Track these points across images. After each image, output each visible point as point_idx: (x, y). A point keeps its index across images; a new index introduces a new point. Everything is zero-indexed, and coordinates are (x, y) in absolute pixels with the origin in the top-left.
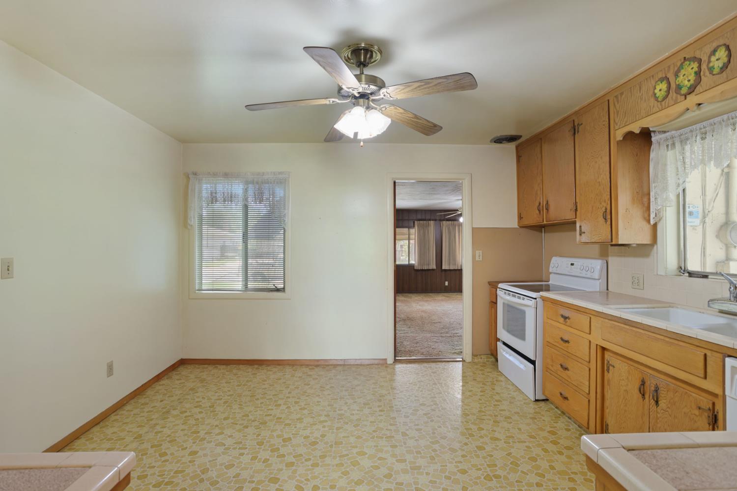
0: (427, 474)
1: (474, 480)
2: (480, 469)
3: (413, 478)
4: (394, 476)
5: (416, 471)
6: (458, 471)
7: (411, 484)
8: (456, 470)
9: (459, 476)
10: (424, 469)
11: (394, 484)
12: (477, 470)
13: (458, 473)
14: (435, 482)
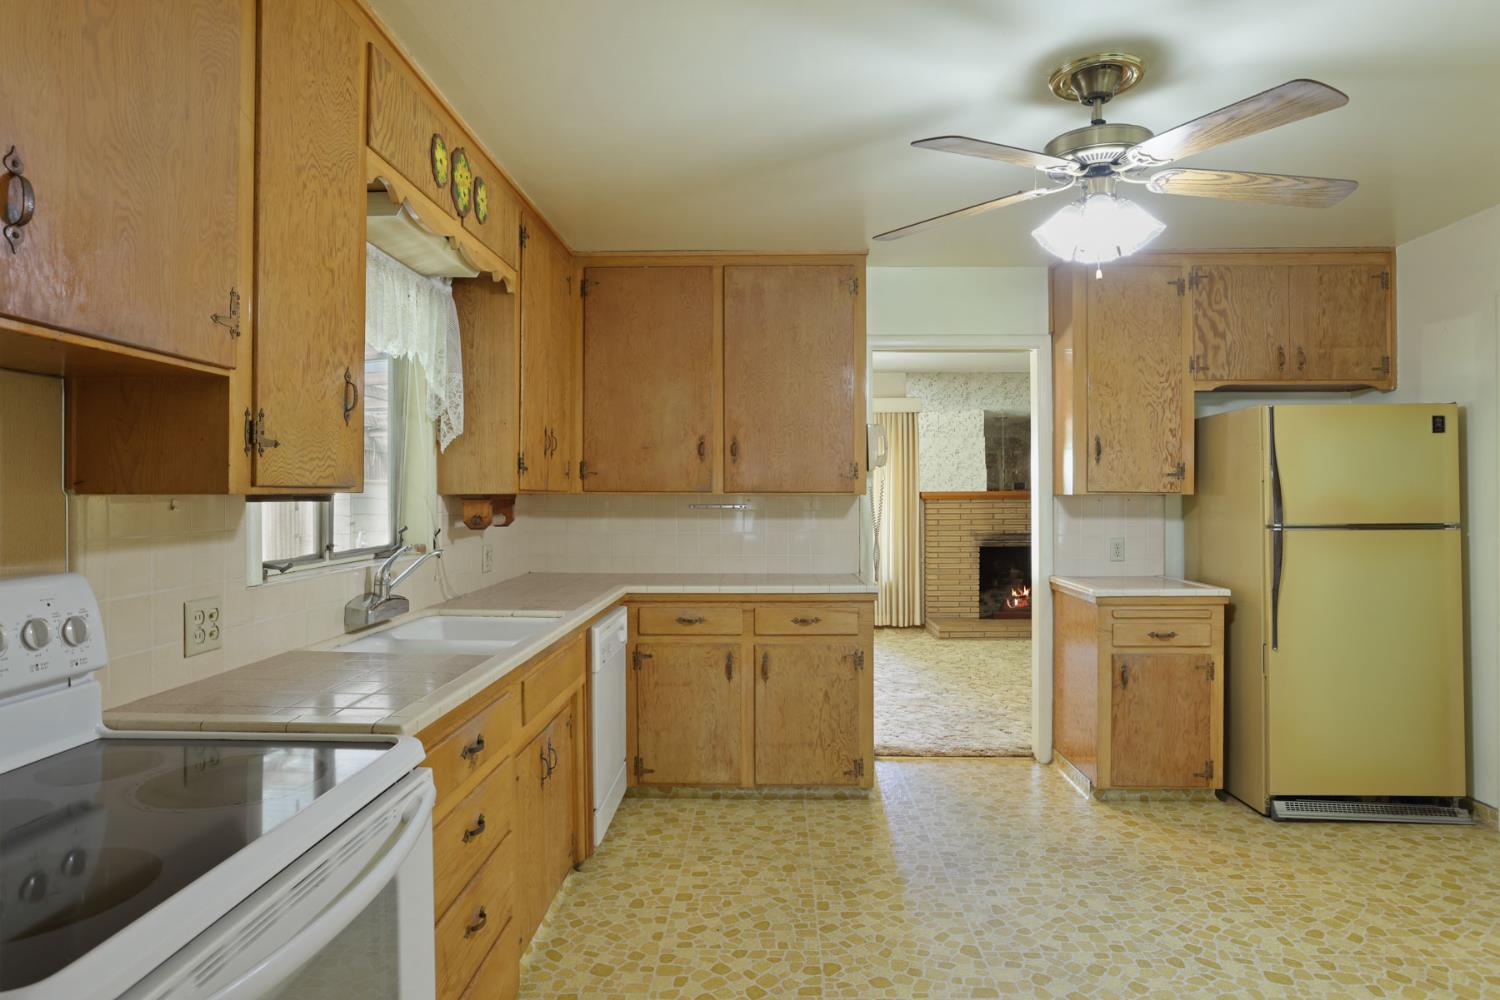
0: (958, 980)
1: (862, 966)
2: (840, 986)
3: (988, 973)
4: (1029, 979)
5: (984, 986)
6: (891, 984)
7: (989, 964)
8: (895, 986)
9: (890, 974)
10: (964, 990)
11: (1024, 965)
12: (848, 985)
13: (891, 979)
14: (941, 965)
